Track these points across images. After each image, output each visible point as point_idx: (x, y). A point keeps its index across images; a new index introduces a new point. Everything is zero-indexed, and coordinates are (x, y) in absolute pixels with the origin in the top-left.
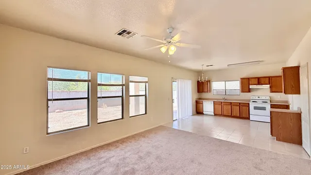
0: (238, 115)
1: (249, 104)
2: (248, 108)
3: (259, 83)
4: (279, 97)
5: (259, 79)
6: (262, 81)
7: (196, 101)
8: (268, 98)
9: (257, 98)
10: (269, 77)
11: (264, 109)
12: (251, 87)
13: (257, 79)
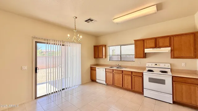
0: (130, 87)
1: (142, 73)
2: (141, 79)
3: (156, 46)
4: (183, 64)
5: (156, 39)
6: (161, 42)
7: (91, 67)
8: (168, 66)
9: (153, 65)
10: (170, 37)
11: (162, 82)
12: (146, 51)
13: (153, 41)
